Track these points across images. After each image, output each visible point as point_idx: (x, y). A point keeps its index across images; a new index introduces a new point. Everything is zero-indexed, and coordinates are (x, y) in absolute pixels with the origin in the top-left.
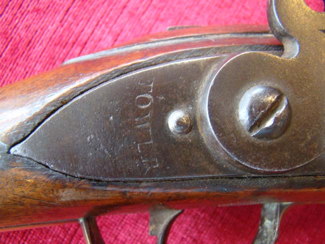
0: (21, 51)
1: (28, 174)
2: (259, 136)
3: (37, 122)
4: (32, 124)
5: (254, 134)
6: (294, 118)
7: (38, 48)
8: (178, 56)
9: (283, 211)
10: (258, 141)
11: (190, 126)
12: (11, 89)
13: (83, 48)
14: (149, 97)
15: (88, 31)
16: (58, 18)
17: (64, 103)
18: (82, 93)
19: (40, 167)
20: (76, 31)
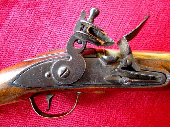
0: (11, 54)
1: (17, 87)
2: (62, 77)
3: (18, 76)
4: (17, 77)
5: (61, 77)
6: (70, 73)
7: (16, 53)
8: (47, 61)
9: (79, 94)
10: (62, 78)
11: (49, 76)
12: (11, 68)
13: (29, 53)
14: (41, 70)
15: (30, 48)
16: (21, 44)
17: (24, 72)
18: (27, 70)
19: (19, 86)
20: (27, 48)
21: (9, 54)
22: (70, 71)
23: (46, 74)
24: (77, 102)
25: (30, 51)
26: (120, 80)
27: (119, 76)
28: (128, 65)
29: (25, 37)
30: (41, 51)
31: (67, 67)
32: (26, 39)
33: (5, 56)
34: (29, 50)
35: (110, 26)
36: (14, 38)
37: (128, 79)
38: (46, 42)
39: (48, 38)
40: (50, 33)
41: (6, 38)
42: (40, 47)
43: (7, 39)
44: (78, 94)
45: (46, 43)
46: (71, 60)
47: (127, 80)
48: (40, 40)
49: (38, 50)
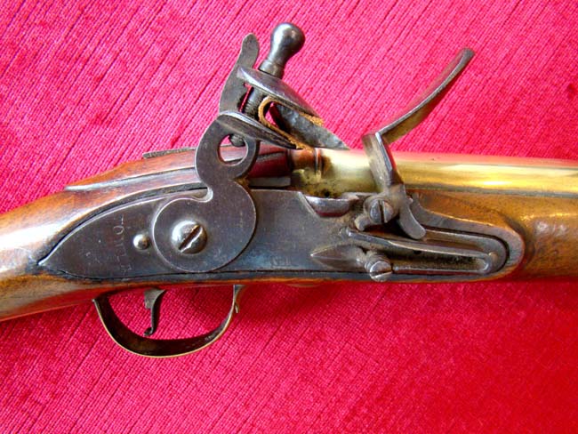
0: (27, 62)
5: (182, 251)
7: (44, 62)
10: (185, 255)
11: (147, 244)
14: (122, 227)
16: (63, 34)
20: (80, 48)
21: (22, 60)
22: (208, 233)
23: (138, 240)
24: (234, 310)
25: (88, 60)
26: (360, 259)
27: (361, 247)
28: (386, 221)
29: (79, 12)
30: (125, 63)
31: (200, 221)
32: (79, 18)
33: (9, 65)
34: (86, 58)
35: (357, 13)
36: (43, 10)
37: (384, 265)
38: (142, 35)
39: (150, 24)
40: (160, 10)
41: (17, 7)
42: (121, 51)
43: (19, 10)
44: (236, 289)
45: (141, 40)
46: (212, 200)
47: (380, 268)
48: (126, 27)
49: (115, 60)
